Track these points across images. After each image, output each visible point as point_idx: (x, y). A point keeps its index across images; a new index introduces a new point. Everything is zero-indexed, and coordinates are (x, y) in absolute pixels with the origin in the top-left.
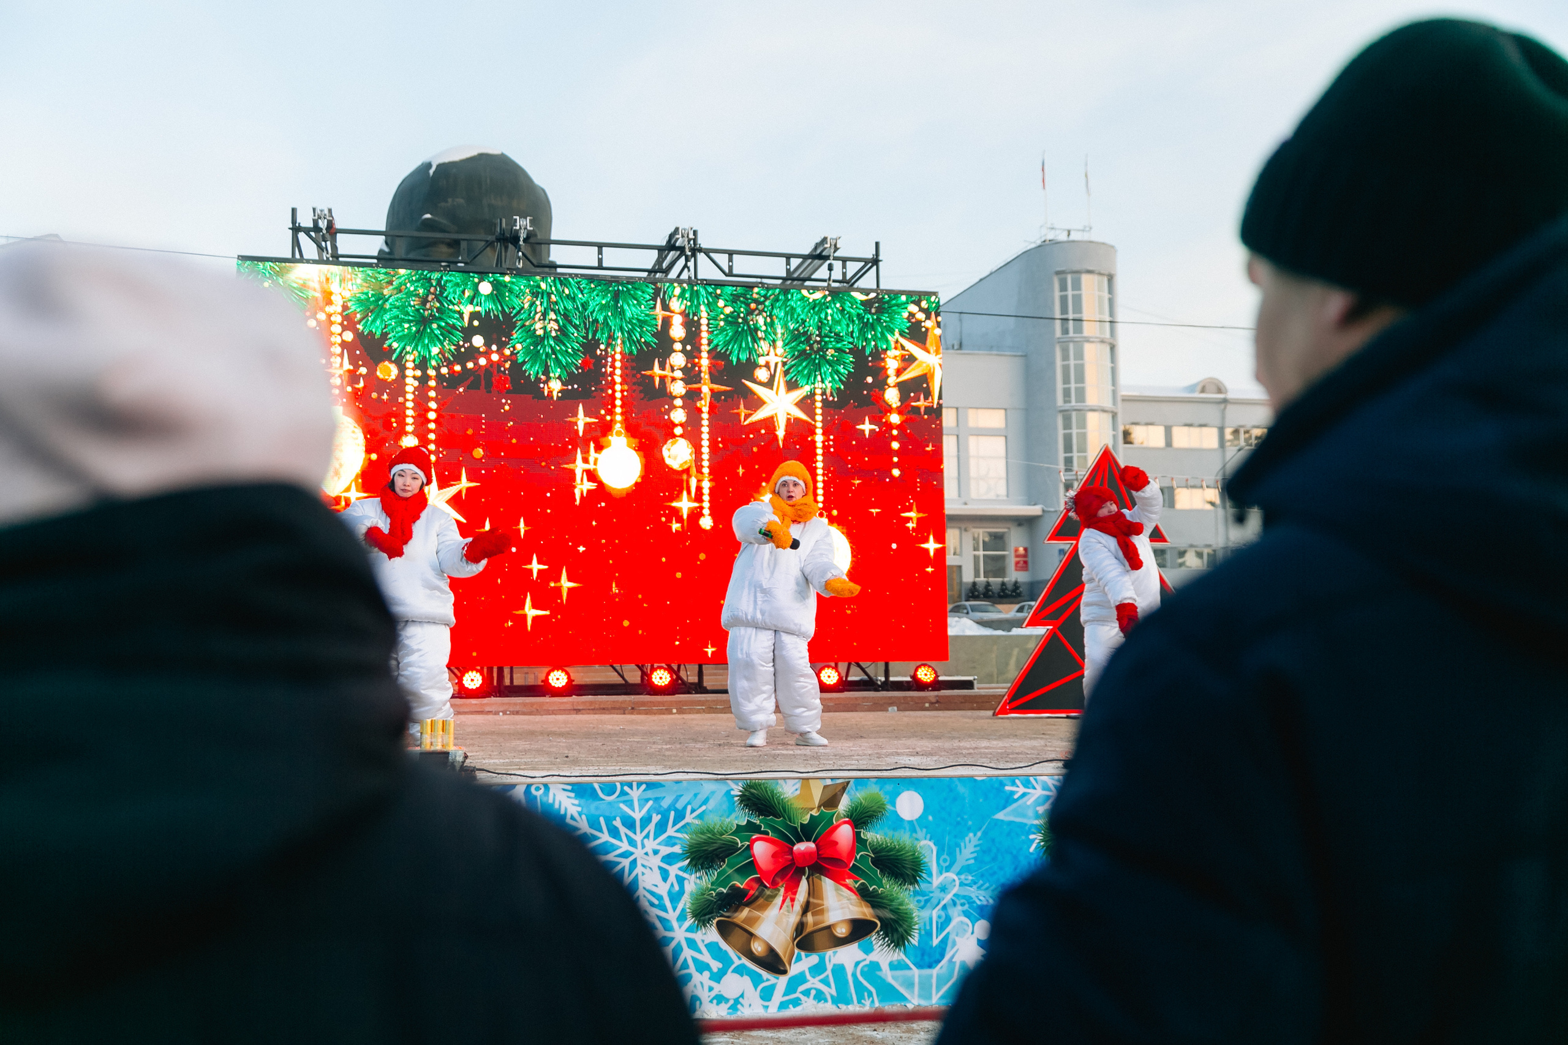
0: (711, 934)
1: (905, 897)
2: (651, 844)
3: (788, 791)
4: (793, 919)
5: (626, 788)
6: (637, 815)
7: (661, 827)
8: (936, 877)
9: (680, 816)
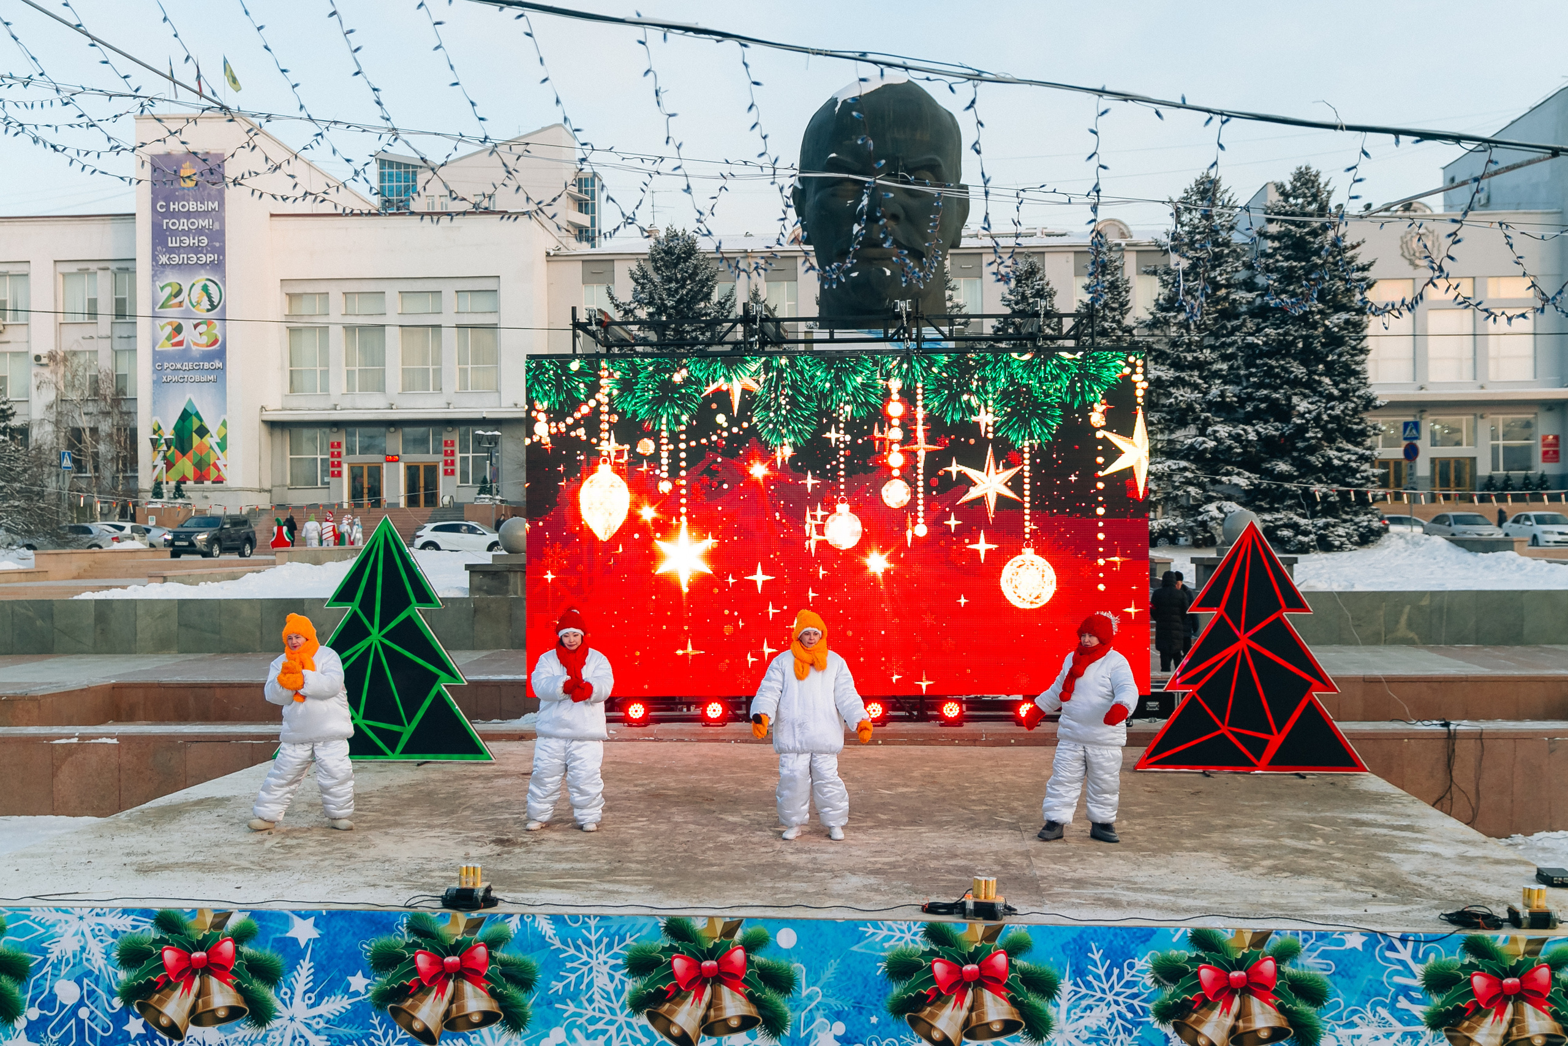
0: (643, 1020)
1: (783, 1003)
2: (602, 957)
3: (699, 925)
4: (700, 1012)
5: (587, 919)
6: (593, 938)
7: (610, 946)
8: (805, 990)
9: (622, 939)
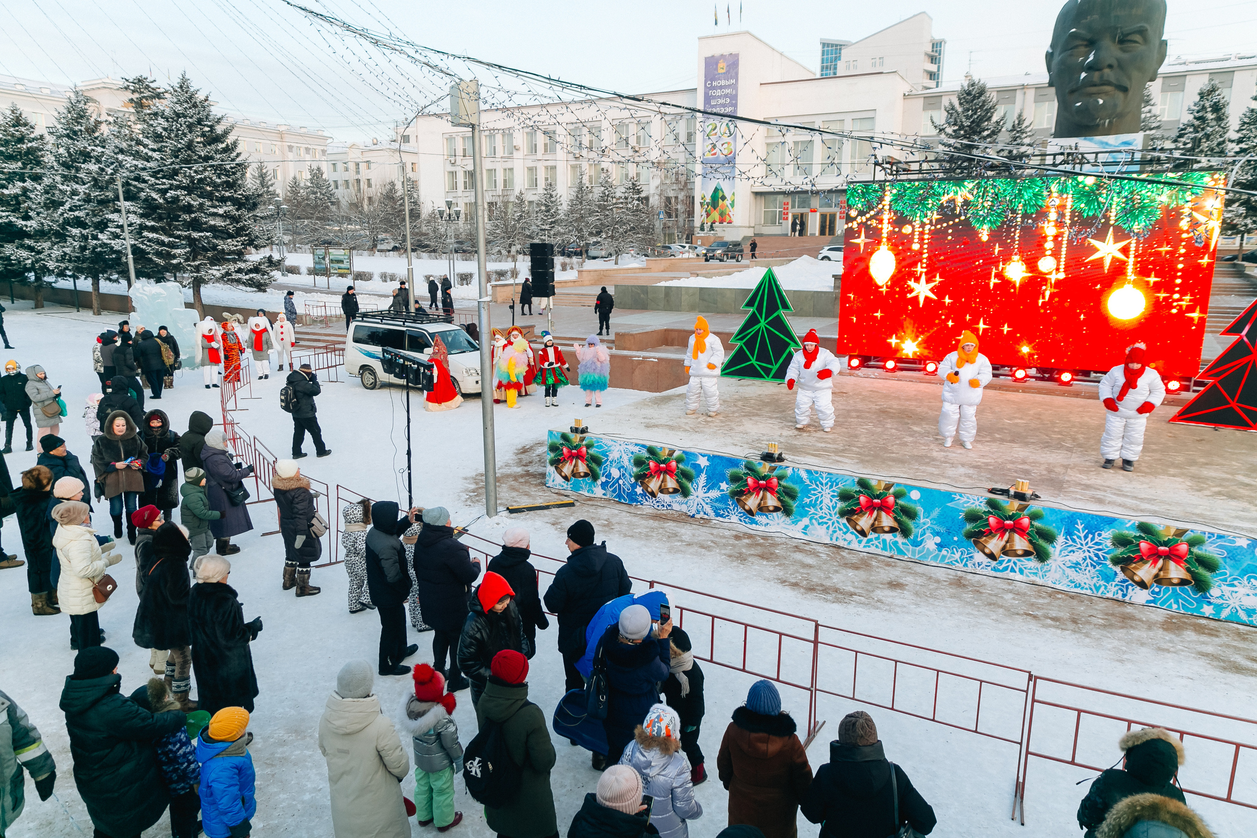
0: (844, 521)
1: (911, 524)
2: (828, 491)
3: (873, 483)
4: (871, 522)
5: (822, 473)
6: (824, 482)
7: (831, 486)
8: (922, 519)
9: (837, 484)
